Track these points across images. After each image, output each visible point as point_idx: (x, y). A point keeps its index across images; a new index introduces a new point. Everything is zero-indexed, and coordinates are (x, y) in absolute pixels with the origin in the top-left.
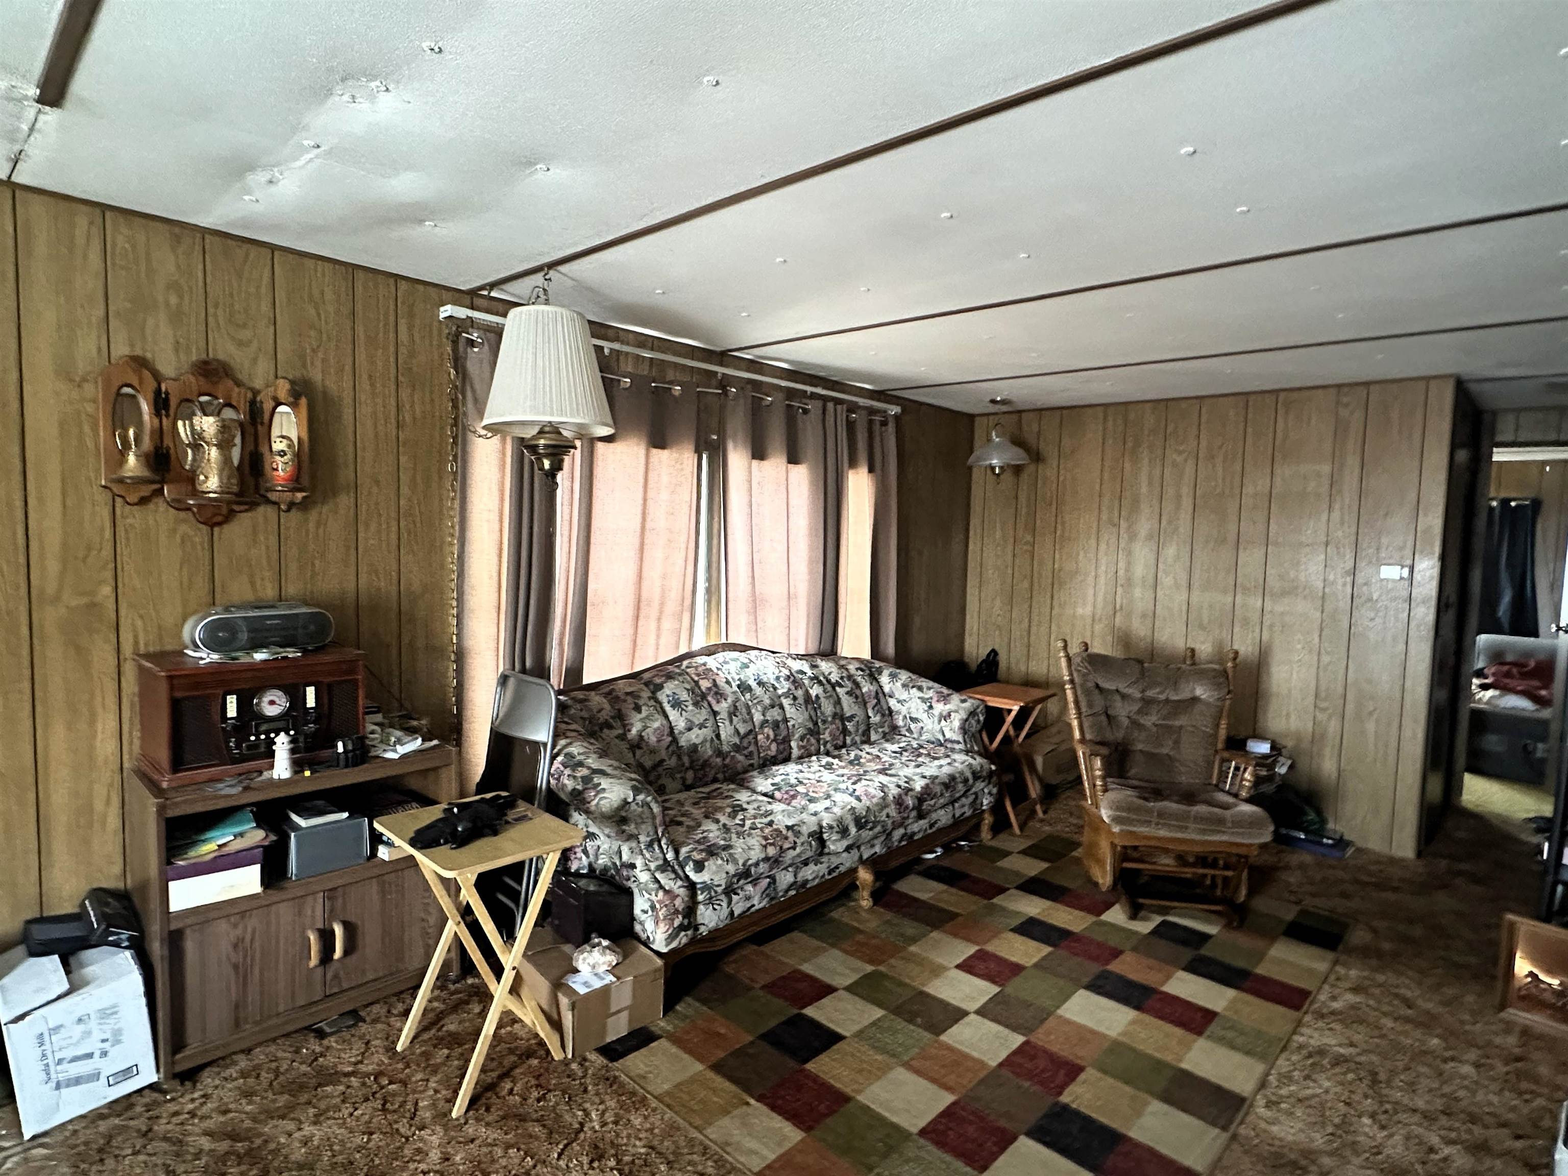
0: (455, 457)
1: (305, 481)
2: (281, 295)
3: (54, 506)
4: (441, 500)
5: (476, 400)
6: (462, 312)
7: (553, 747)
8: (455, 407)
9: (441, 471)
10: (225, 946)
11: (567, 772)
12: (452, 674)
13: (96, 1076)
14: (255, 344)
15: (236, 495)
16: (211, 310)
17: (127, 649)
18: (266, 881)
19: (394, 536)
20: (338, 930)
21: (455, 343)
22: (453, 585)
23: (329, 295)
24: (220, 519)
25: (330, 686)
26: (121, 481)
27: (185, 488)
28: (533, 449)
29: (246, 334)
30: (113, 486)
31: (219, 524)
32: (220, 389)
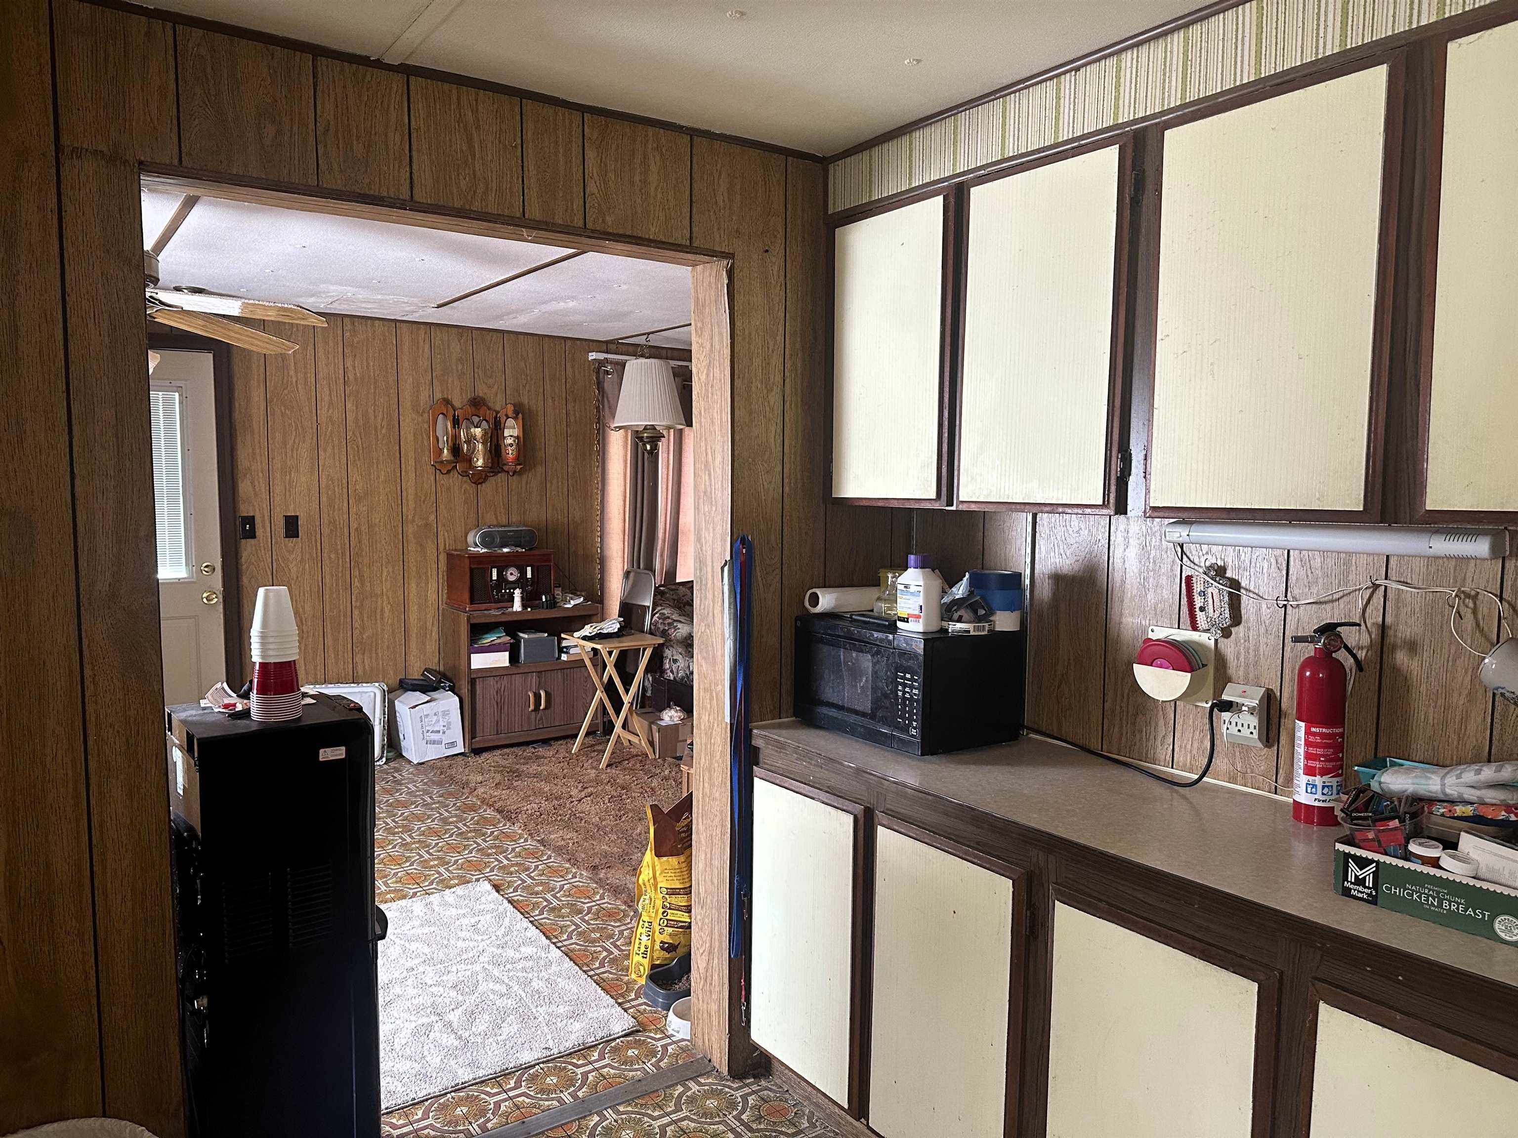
0: (598, 441)
1: (522, 459)
2: (508, 356)
3: (412, 476)
4: (591, 467)
5: (610, 407)
6: (601, 356)
7: (653, 611)
8: (598, 411)
9: (591, 449)
10: (493, 692)
11: (661, 621)
12: (597, 571)
13: (440, 742)
14: (496, 387)
15: (491, 468)
16: (476, 370)
17: (441, 548)
18: (512, 660)
19: (565, 489)
20: (543, 694)
21: (598, 373)
22: (598, 519)
23: (531, 355)
24: (481, 481)
25: (538, 567)
26: (442, 462)
27: (466, 465)
28: (641, 439)
29: (491, 381)
30: (436, 465)
31: (481, 483)
32: (481, 413)
